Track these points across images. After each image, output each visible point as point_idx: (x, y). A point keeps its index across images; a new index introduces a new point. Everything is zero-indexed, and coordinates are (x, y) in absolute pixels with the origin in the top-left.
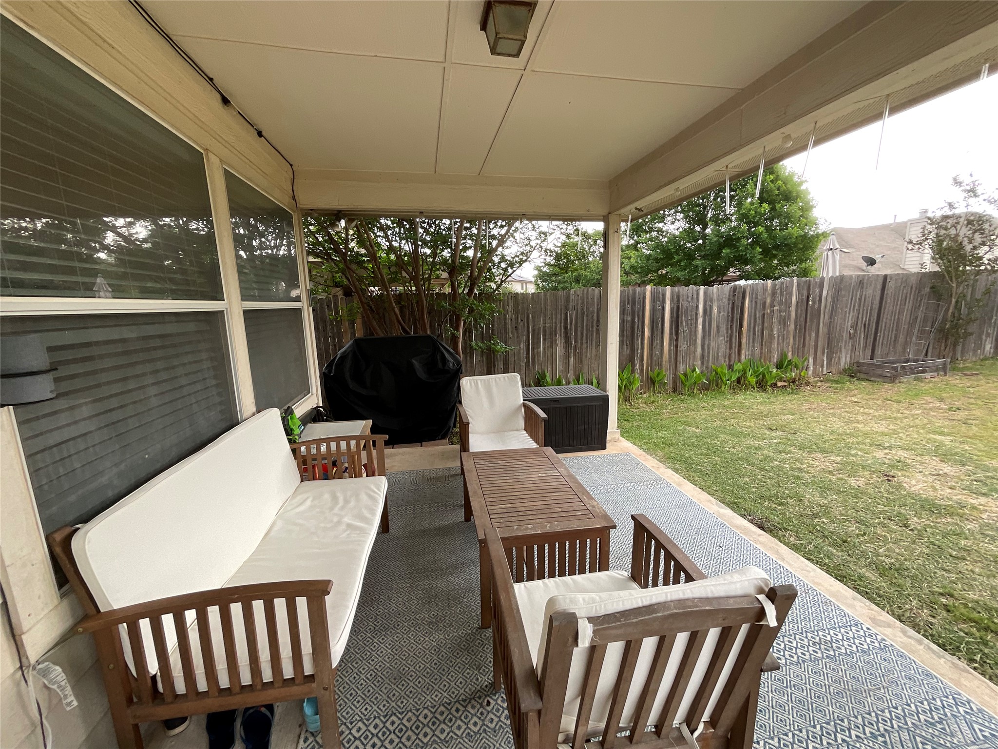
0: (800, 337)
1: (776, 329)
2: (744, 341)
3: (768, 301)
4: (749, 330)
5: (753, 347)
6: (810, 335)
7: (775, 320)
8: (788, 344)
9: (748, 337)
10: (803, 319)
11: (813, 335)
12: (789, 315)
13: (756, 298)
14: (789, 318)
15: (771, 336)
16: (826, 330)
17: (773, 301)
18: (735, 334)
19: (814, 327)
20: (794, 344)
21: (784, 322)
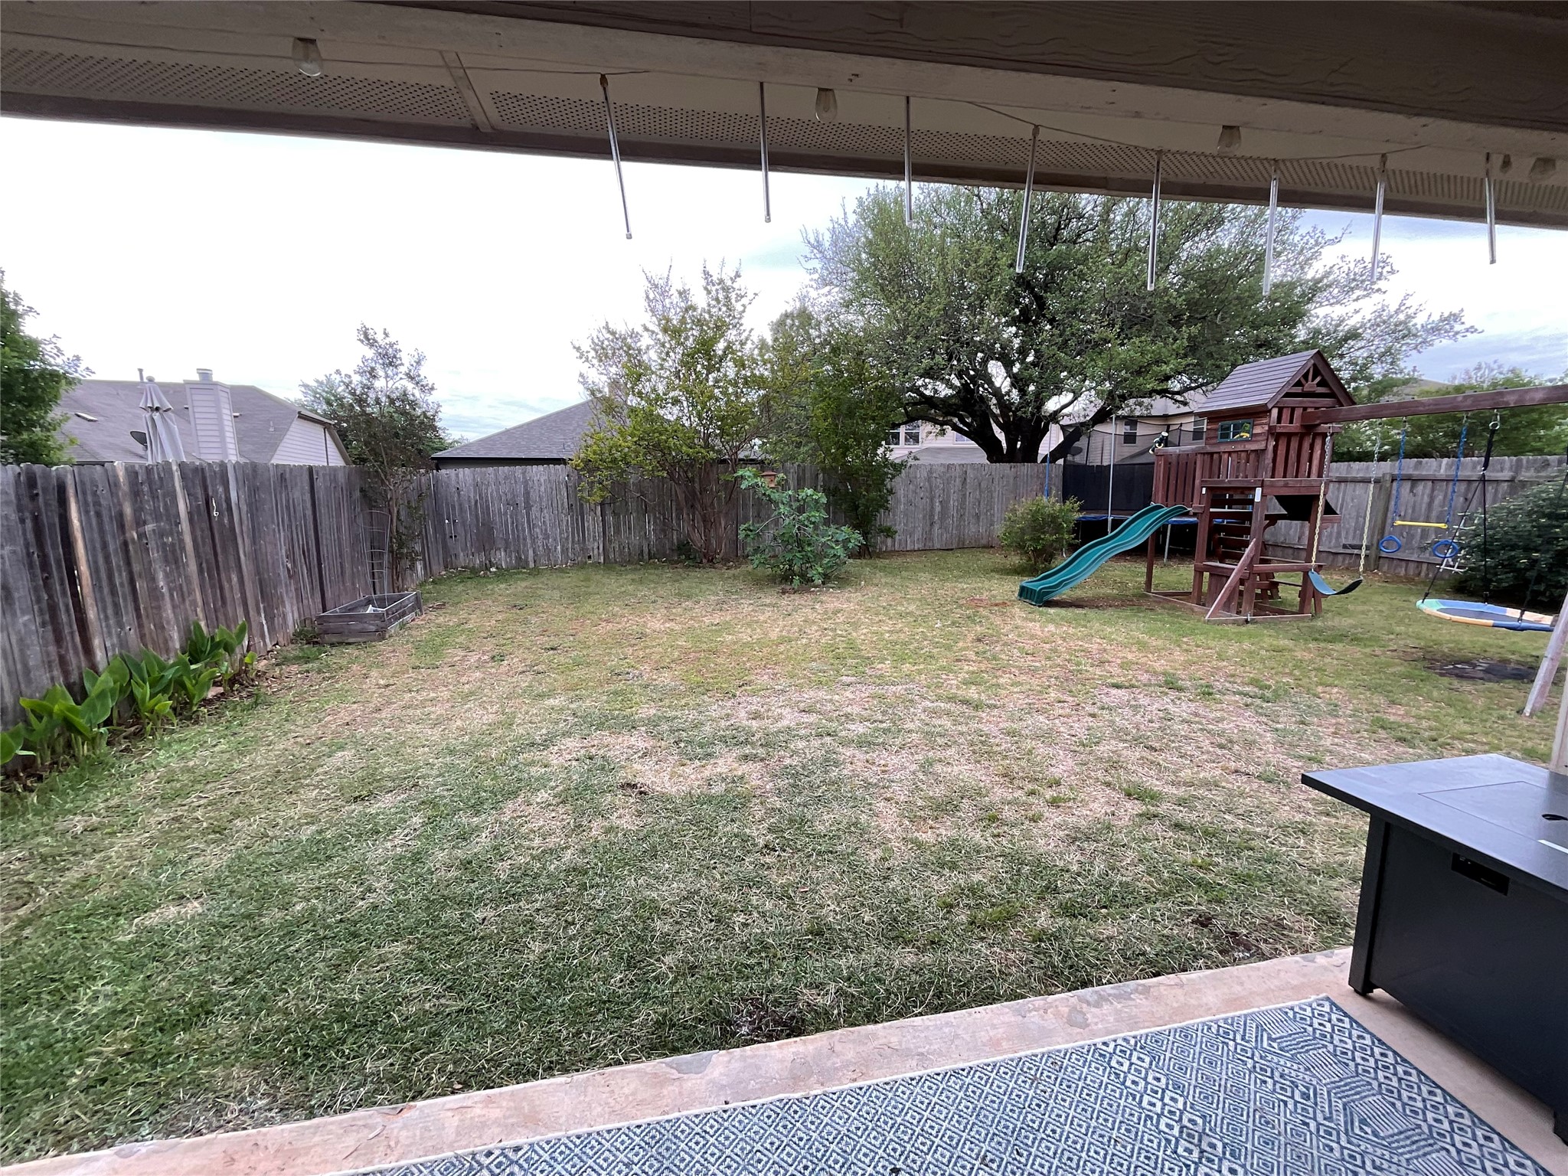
0: (213, 587)
1: (161, 575)
2: (92, 614)
3: (128, 510)
4: (97, 586)
5: (121, 625)
6: (230, 581)
7: (155, 555)
8: (194, 603)
9: (100, 601)
10: (209, 549)
11: (235, 578)
12: (181, 541)
13: (97, 504)
14: (183, 549)
15: (154, 593)
16: (251, 567)
17: (138, 510)
18: (64, 602)
19: (232, 564)
20: (205, 603)
21: (173, 557)
